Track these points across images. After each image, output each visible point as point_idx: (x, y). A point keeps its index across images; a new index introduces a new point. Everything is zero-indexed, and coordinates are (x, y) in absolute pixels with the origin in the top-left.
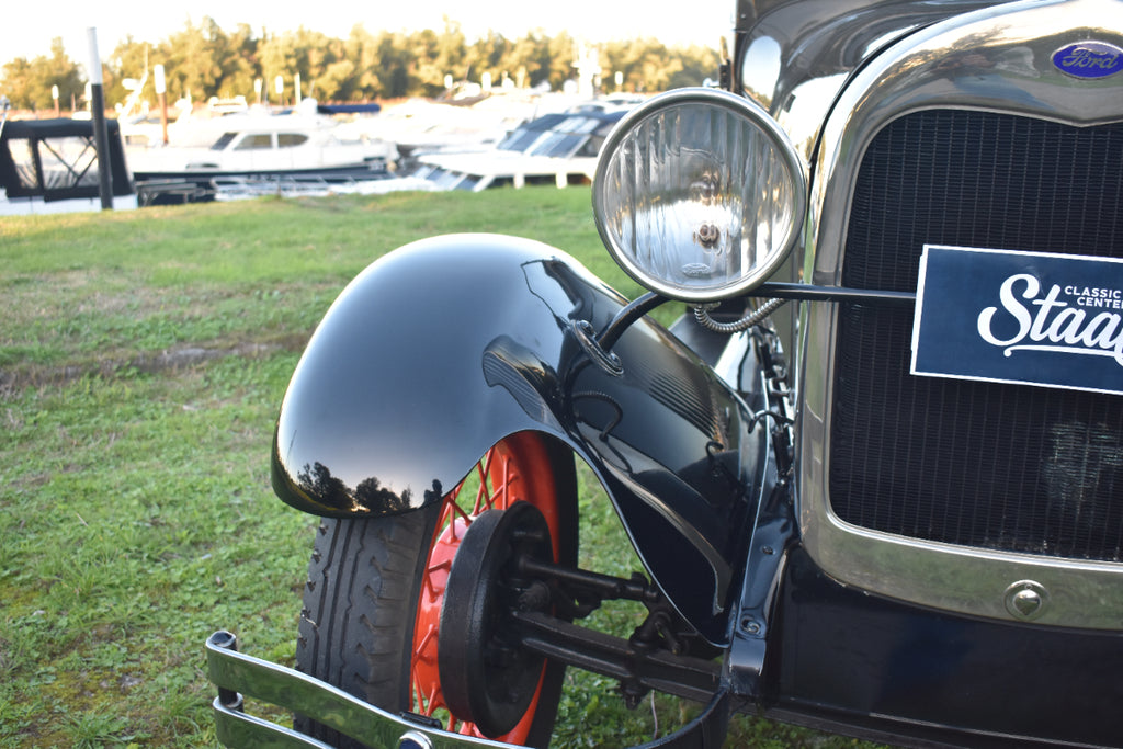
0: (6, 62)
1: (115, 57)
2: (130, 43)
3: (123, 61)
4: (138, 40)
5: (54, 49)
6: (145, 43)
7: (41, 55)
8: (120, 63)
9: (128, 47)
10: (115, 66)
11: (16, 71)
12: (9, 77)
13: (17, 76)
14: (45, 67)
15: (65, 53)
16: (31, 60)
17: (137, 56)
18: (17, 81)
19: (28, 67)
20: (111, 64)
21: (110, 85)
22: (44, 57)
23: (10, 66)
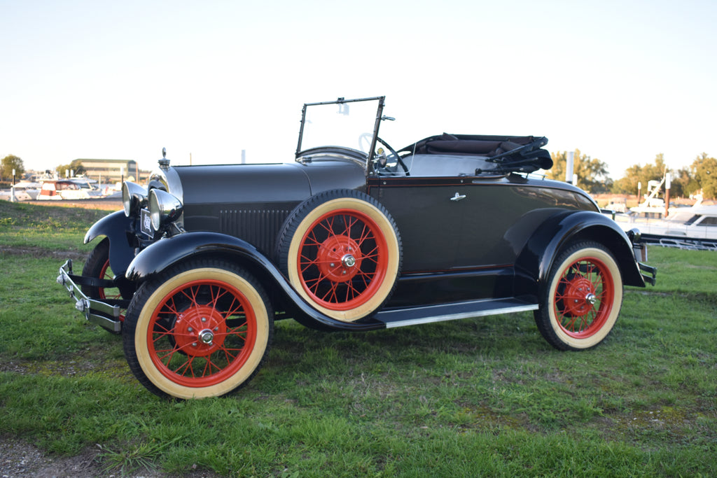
0: (628, 167)
1: (693, 167)
2: (704, 157)
3: (697, 170)
4: (709, 157)
5: (657, 161)
6: (712, 159)
7: (649, 163)
8: (695, 171)
9: (701, 162)
10: (692, 173)
11: (633, 173)
12: (629, 176)
13: (633, 175)
14: (650, 171)
15: (664, 163)
16: (642, 166)
17: (706, 167)
18: (633, 178)
19: (641, 170)
20: (690, 170)
21: (686, 183)
22: (651, 165)
23: (630, 170)
